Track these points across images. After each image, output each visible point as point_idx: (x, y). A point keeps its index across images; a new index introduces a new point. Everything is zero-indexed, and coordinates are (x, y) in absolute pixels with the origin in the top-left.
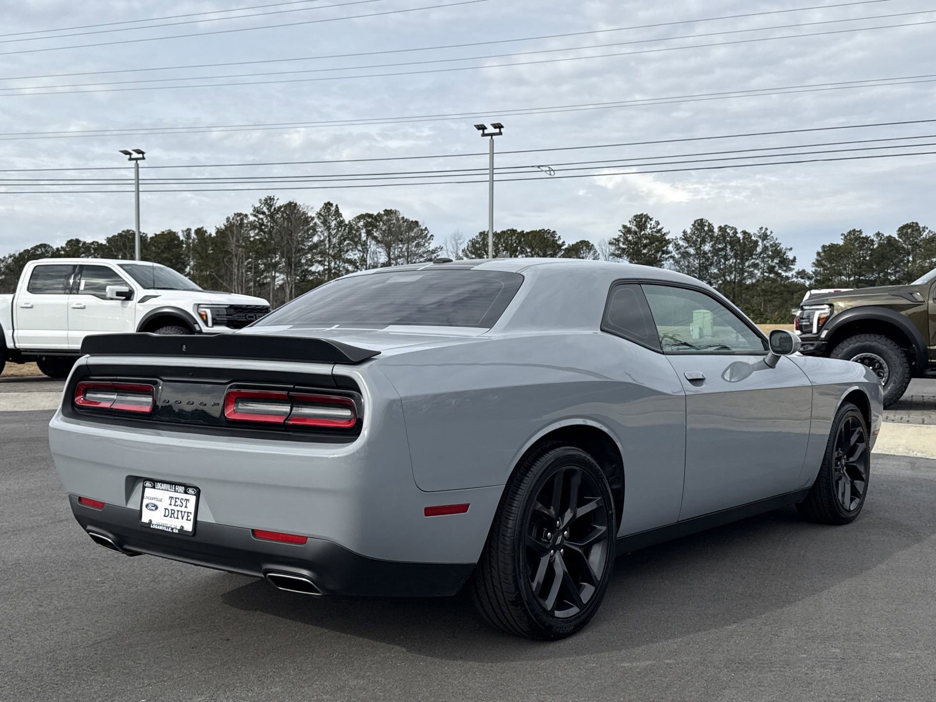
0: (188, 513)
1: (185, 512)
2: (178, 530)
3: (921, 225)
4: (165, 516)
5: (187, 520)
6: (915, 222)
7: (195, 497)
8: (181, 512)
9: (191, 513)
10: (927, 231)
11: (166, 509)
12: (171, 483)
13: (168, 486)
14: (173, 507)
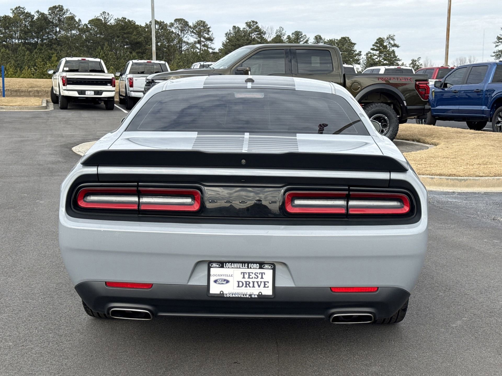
0: (265, 282)
1: (261, 282)
2: (257, 295)
3: (65, 8)
4: (239, 286)
5: (265, 287)
6: (61, 5)
7: (272, 270)
8: (258, 282)
9: (268, 282)
10: (69, 13)
11: (239, 282)
12: (243, 263)
13: (241, 265)
14: (247, 279)
